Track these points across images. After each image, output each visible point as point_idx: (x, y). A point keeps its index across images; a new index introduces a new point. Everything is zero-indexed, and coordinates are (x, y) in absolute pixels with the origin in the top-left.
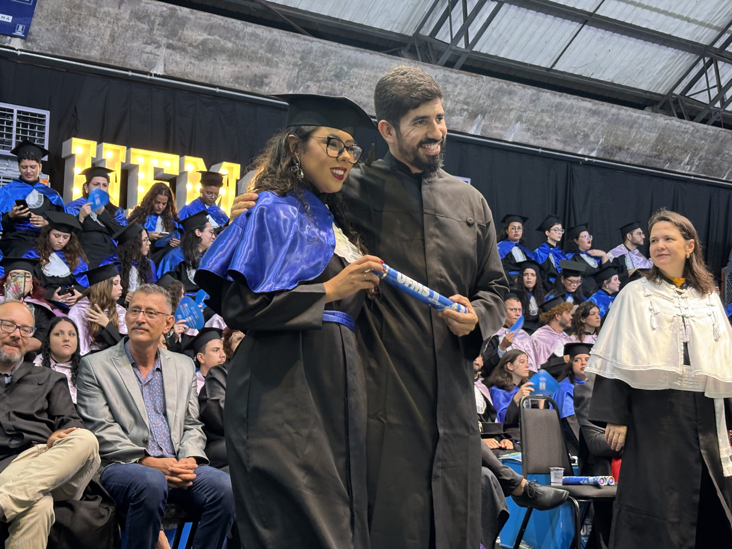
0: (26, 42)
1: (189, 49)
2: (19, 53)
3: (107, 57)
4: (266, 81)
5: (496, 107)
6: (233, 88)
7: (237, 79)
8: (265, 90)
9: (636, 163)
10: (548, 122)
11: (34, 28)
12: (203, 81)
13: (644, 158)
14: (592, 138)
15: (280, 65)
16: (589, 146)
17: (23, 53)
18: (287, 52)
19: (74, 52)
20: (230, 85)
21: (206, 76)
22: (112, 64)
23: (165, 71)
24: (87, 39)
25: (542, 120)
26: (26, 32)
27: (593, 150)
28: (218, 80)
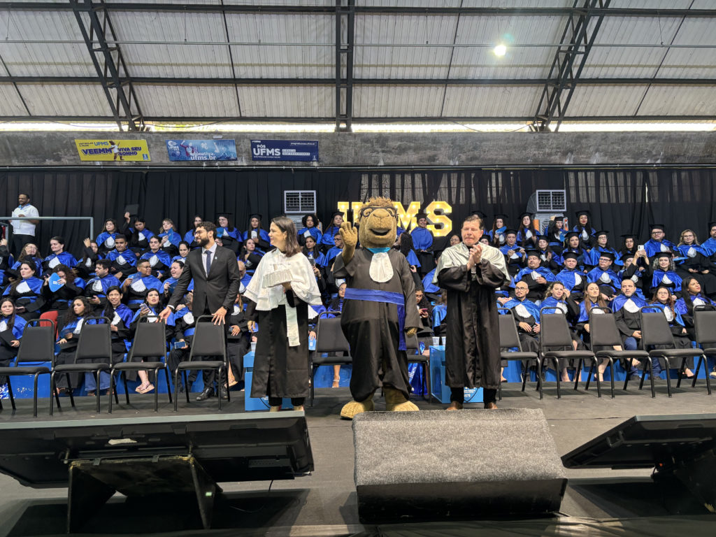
1: (393, 151)
2: (318, 168)
3: (356, 161)
4: (437, 158)
5: (579, 146)
7: (421, 160)
8: (437, 162)
9: (694, 162)
10: (618, 150)
11: (321, 156)
12: (404, 164)
13: (699, 159)
14: (654, 153)
15: (442, 149)
16: (654, 158)
17: (320, 168)
18: (444, 142)
19: (340, 163)
20: (418, 164)
21: (405, 162)
22: (359, 164)
23: (384, 163)
24: (346, 156)
25: (614, 148)
26: (317, 157)
27: (657, 159)
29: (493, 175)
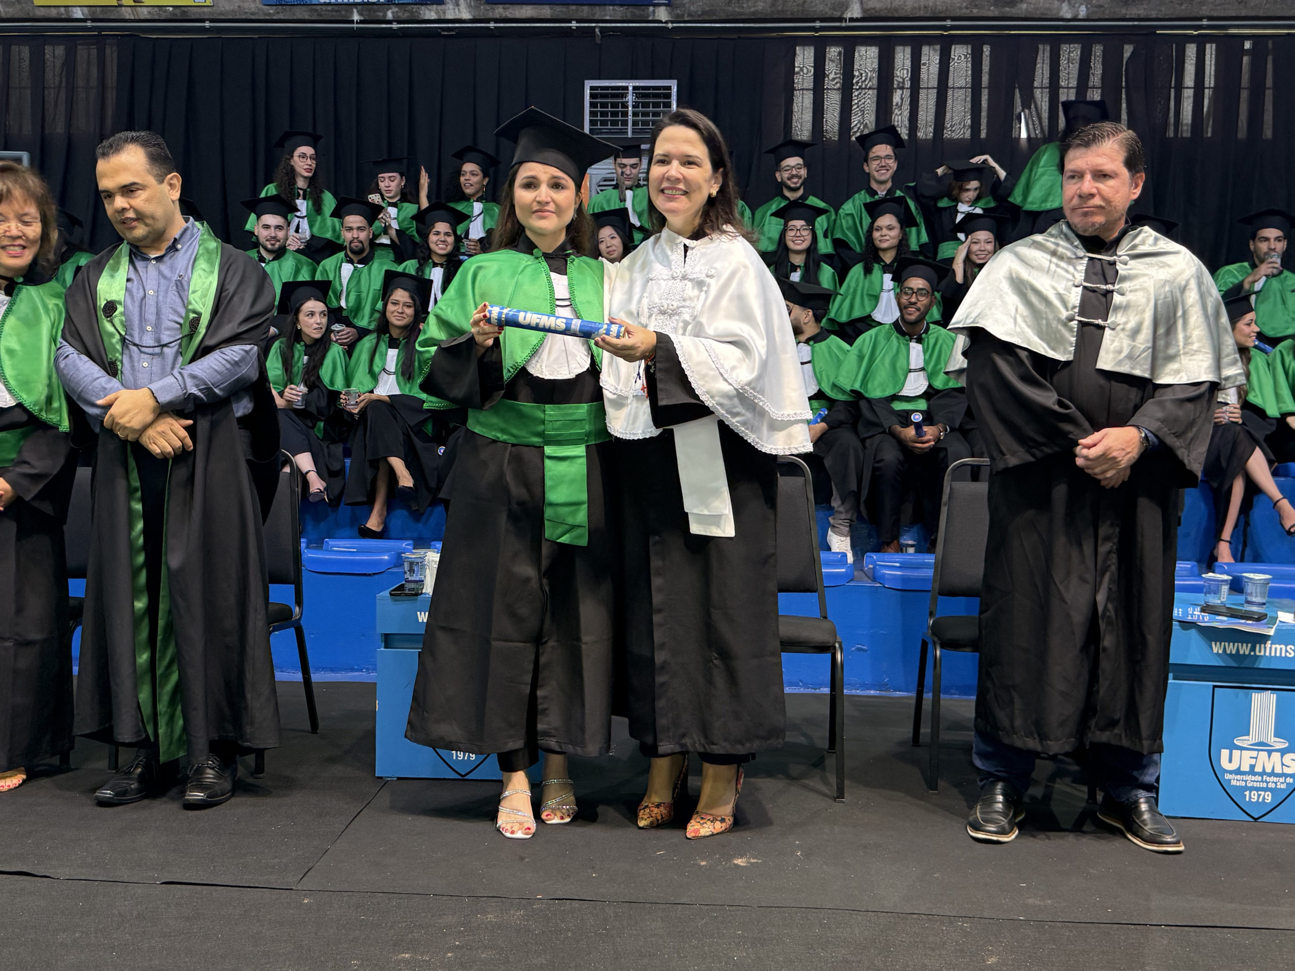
0: (673, 10)
2: (670, 25)
3: (779, 8)
6: (970, 15)
7: (973, 2)
8: (1023, 8)
12: (922, 13)
17: (675, 25)
19: (736, 11)
20: (965, 12)
21: (925, 7)
22: (790, 17)
23: (864, 10)
28: (944, 8)
29: (1191, 50)
